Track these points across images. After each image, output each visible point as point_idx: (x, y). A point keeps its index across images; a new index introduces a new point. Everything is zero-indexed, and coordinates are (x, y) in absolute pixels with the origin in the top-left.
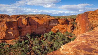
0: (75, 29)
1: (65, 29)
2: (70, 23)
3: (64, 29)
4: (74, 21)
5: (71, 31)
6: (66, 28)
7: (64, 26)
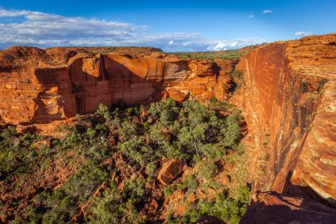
0: (237, 90)
1: (210, 90)
2: (222, 72)
3: (206, 89)
4: (234, 67)
5: (225, 97)
6: (213, 88)
7: (205, 80)
